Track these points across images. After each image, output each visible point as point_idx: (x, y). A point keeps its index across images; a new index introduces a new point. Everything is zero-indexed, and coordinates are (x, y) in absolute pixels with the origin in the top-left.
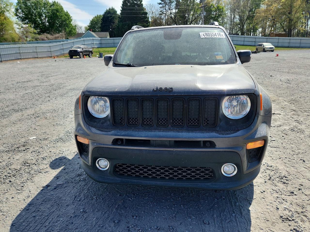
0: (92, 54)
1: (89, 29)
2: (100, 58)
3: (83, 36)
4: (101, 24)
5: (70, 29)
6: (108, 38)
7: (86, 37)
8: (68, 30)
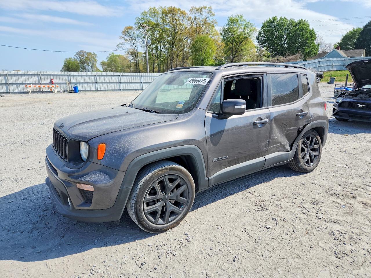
0: (321, 79)
1: (337, 48)
2: (329, 84)
3: (324, 57)
4: (358, 39)
5: (310, 49)
6: (363, 56)
7: (328, 58)
8: (307, 50)
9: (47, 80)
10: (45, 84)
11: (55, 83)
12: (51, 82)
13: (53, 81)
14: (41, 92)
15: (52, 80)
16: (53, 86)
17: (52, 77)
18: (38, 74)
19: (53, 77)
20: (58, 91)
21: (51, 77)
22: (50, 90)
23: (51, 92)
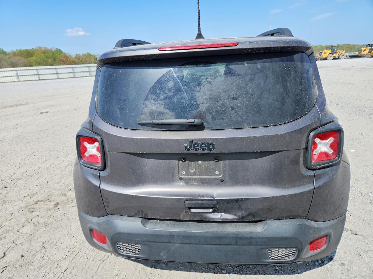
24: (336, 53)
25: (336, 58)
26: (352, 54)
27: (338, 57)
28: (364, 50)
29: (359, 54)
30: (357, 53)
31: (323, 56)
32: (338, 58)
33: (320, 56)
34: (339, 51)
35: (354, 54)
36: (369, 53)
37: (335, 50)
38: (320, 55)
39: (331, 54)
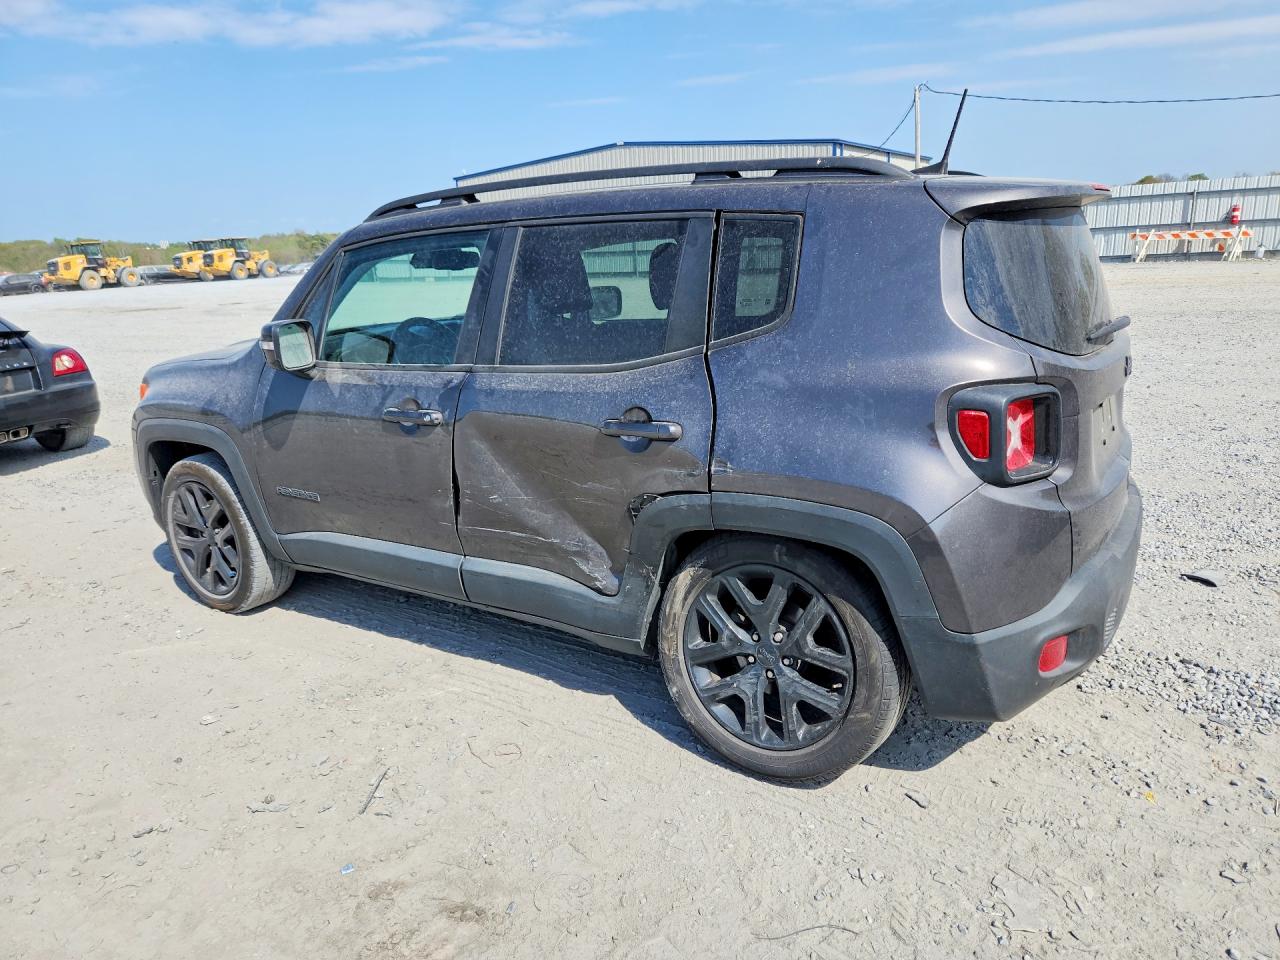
9: (1217, 209)
10: (1204, 225)
11: (1241, 222)
12: (1230, 220)
13: (1236, 213)
14: (1182, 255)
15: (1234, 210)
16: (1227, 234)
17: (1237, 200)
18: (1189, 191)
19: (1242, 199)
20: (1248, 254)
21: (1235, 199)
22: (1216, 249)
23: (1217, 255)
24: (104, 265)
25: (111, 281)
26: (155, 269)
27: (118, 280)
28: (190, 260)
29: (178, 271)
30: (171, 268)
31: (65, 277)
32: (118, 284)
33: (53, 278)
34: (112, 259)
35: (161, 269)
36: (207, 268)
37: (100, 256)
38: (53, 273)
39: (88, 268)
